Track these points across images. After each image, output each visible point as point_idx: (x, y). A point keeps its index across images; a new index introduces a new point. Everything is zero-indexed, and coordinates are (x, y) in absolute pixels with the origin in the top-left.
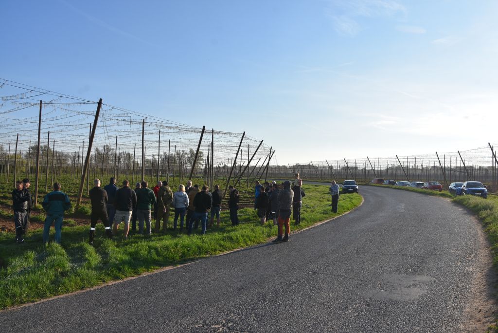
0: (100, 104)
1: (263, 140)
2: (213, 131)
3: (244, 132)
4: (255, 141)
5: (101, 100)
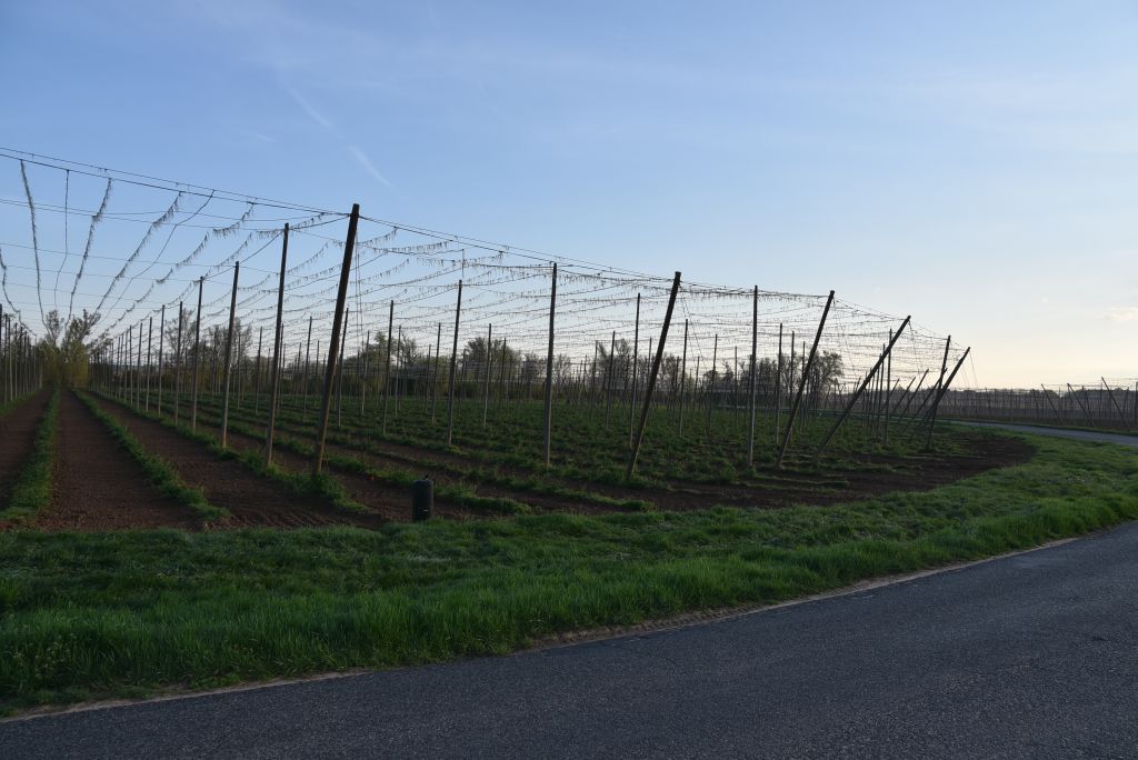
0: (354, 216)
1: (909, 317)
2: (756, 291)
3: (832, 293)
4: (883, 319)
5: (356, 207)
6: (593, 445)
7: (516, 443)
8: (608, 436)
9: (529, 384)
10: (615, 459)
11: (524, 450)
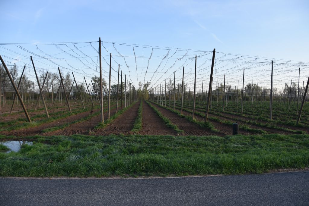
5: (214, 50)
6: (285, 114)
7: (262, 113)
8: (290, 111)
9: (264, 96)
10: (293, 118)
11: (264, 115)
